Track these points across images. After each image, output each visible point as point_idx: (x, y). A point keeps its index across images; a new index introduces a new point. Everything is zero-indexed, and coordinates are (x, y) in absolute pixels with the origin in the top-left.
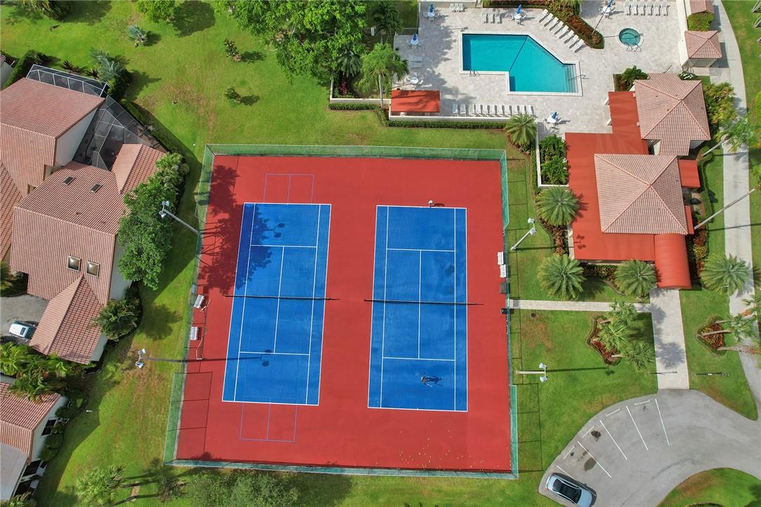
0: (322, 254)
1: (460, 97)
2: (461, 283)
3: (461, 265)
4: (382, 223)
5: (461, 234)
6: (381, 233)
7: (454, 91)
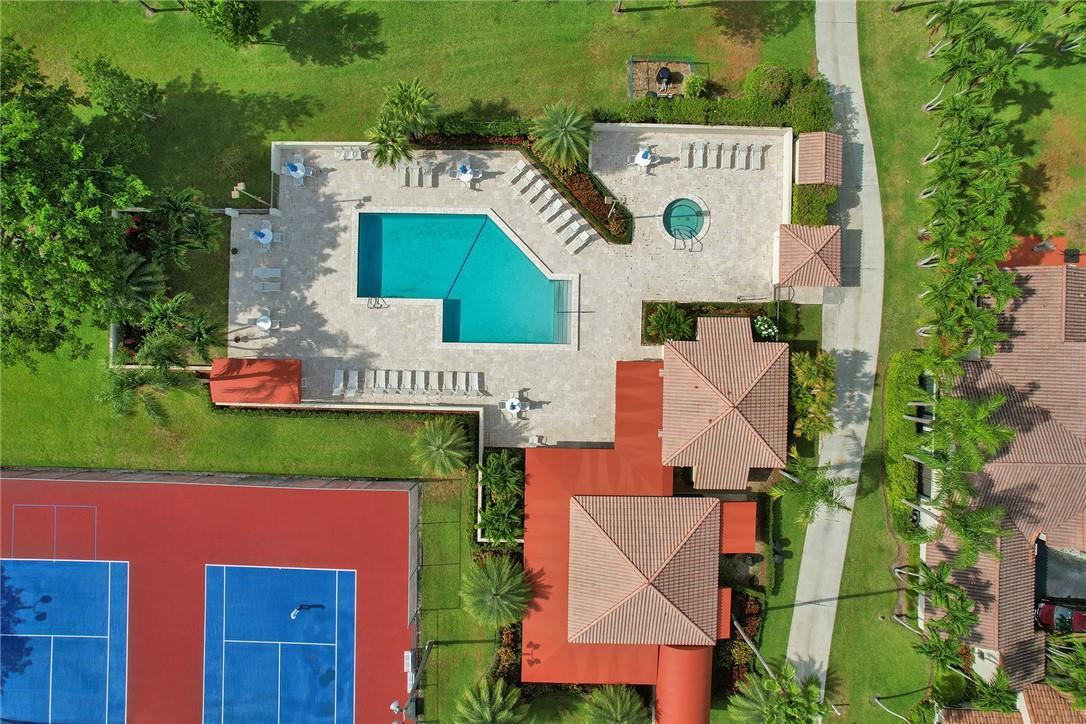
0: (118, 650)
1: (351, 353)
2: (345, 699)
3: (345, 667)
4: (215, 596)
5: (346, 616)
6: (215, 614)
7: (340, 341)
